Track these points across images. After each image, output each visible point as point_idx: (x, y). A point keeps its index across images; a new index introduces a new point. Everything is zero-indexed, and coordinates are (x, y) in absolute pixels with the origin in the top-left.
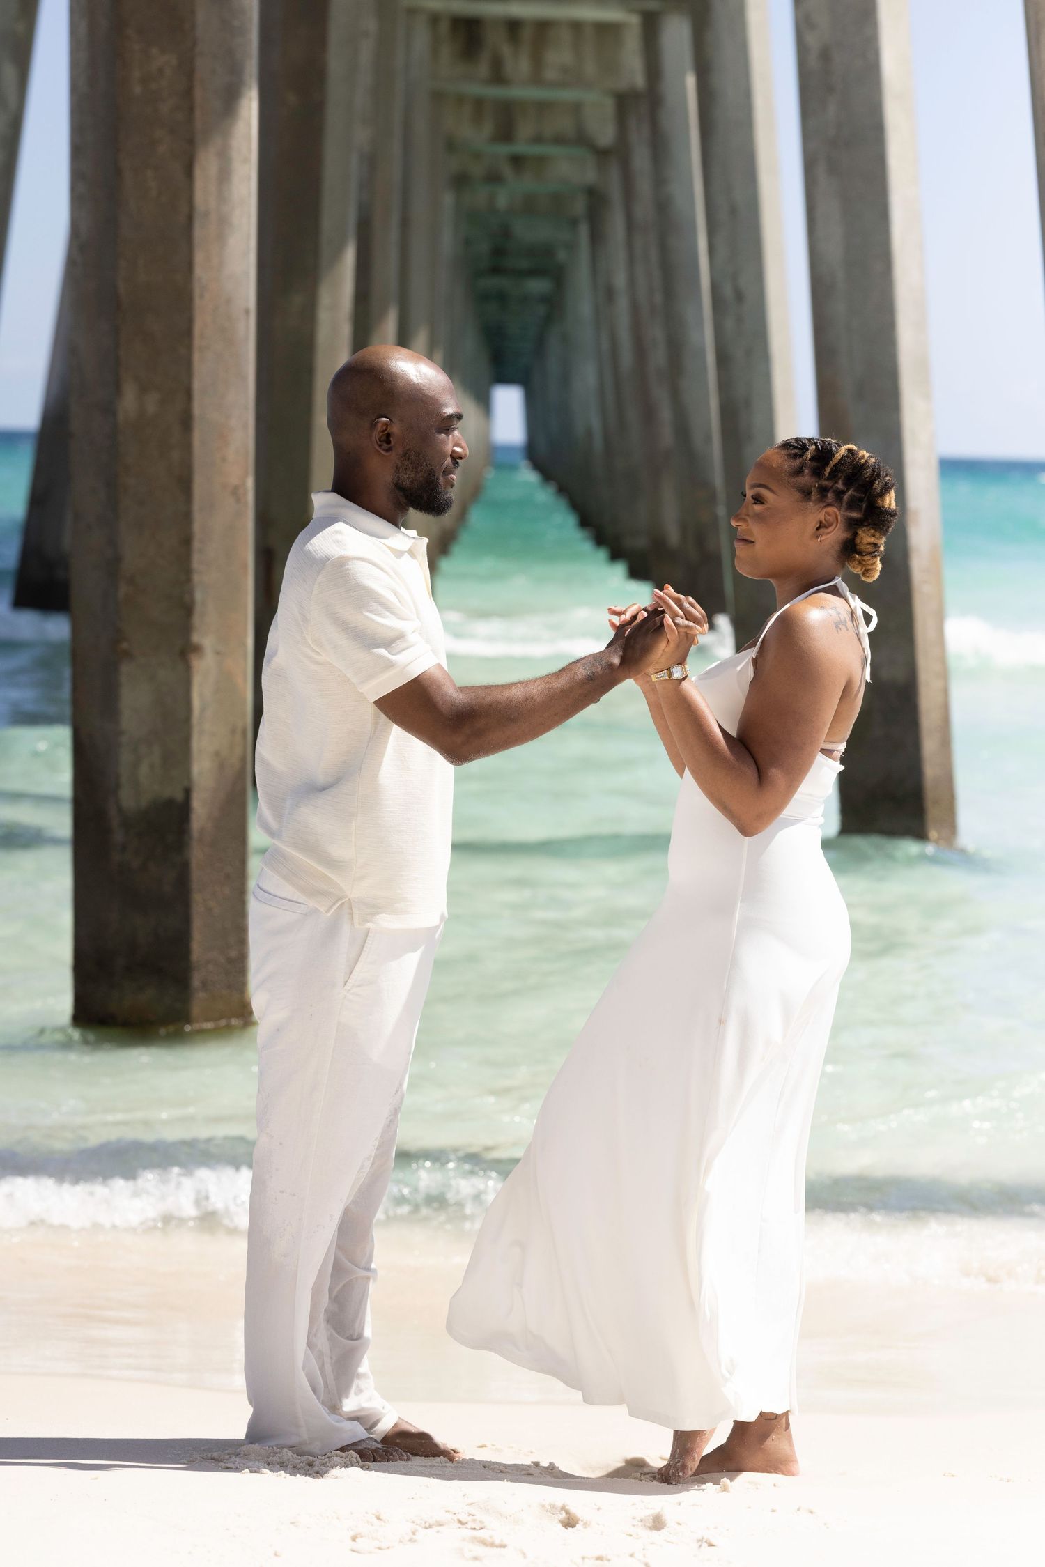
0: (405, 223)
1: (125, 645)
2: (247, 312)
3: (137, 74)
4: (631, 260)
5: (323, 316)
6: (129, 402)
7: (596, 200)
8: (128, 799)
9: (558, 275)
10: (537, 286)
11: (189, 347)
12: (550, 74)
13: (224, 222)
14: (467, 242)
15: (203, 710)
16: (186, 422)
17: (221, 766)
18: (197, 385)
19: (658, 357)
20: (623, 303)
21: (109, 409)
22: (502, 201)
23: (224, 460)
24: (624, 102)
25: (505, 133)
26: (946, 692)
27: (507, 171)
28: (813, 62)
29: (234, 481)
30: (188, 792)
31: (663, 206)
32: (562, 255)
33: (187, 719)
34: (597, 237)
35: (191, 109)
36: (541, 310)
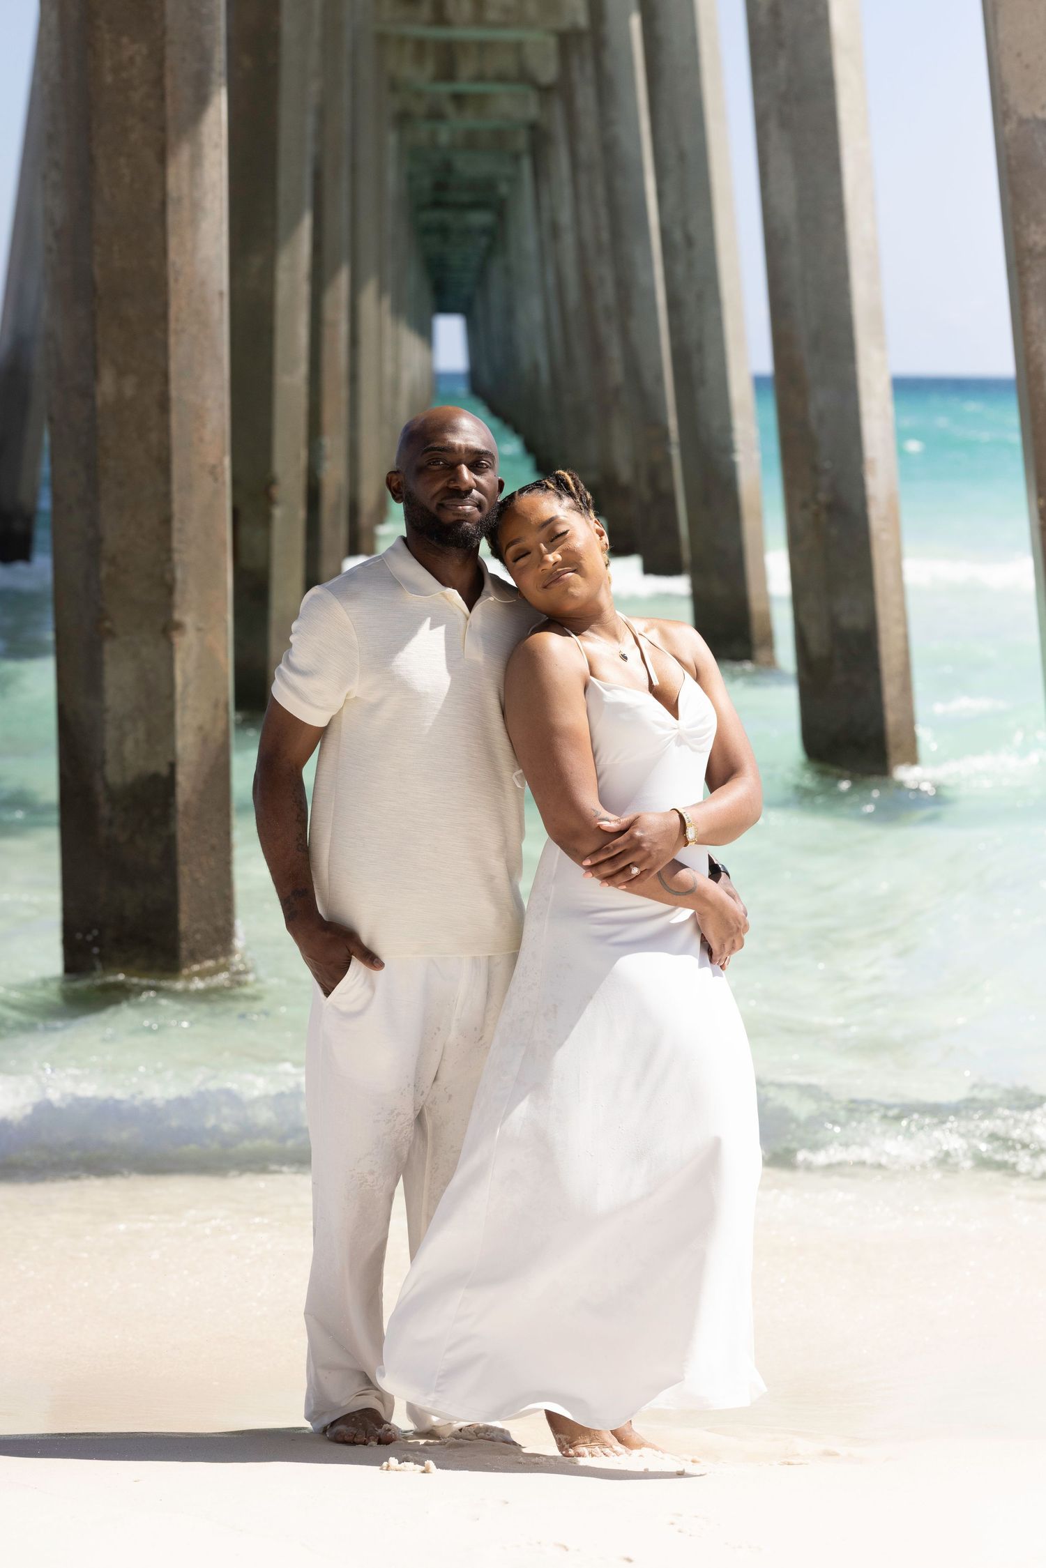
0: (354, 168)
1: (107, 624)
2: (221, 294)
3: (108, 63)
4: (576, 197)
5: (282, 276)
6: (107, 385)
7: (538, 137)
8: (115, 775)
9: (500, 208)
10: (479, 218)
11: (165, 331)
12: (492, 15)
13: (196, 206)
14: (411, 178)
15: (185, 686)
16: (164, 404)
17: (205, 740)
18: (173, 367)
19: (607, 294)
20: (568, 240)
21: (87, 394)
22: (444, 137)
23: (201, 440)
24: (567, 41)
25: (447, 72)
26: (906, 638)
27: (449, 108)
28: (763, 18)
29: (211, 460)
30: (172, 767)
31: (609, 148)
32: (504, 189)
33: (171, 696)
34: (540, 173)
35: (162, 98)
36: (483, 241)
